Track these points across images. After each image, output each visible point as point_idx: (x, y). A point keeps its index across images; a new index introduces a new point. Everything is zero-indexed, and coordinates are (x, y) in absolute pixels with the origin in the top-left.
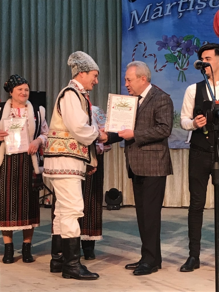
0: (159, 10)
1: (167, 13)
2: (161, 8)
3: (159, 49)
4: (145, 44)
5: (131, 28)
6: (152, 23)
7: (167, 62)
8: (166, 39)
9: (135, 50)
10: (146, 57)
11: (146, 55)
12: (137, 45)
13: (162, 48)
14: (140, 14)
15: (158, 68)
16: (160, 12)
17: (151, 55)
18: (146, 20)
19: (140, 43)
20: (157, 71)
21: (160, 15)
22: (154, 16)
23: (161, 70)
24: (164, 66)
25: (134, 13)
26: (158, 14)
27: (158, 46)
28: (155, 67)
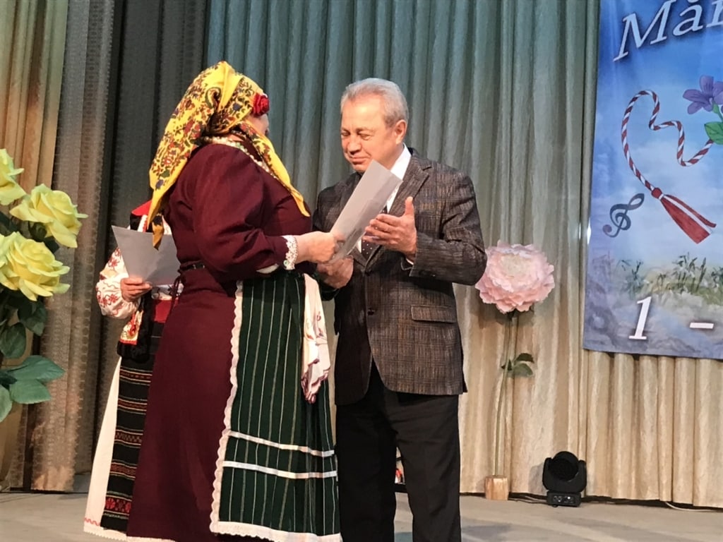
0: (693, 13)
1: (715, 22)
2: (698, 9)
3: (691, 110)
4: (655, 97)
5: (622, 55)
6: (674, 46)
7: (710, 141)
8: (710, 86)
9: (629, 110)
10: (656, 128)
11: (656, 123)
12: (635, 99)
13: (698, 108)
14: (645, 24)
15: (687, 156)
16: (696, 19)
17: (670, 123)
18: (660, 37)
19: (643, 93)
20: (683, 164)
21: (695, 27)
22: (682, 29)
23: (693, 161)
24: (703, 152)
25: (631, 19)
26: (691, 23)
27: (689, 103)
28: (680, 154)
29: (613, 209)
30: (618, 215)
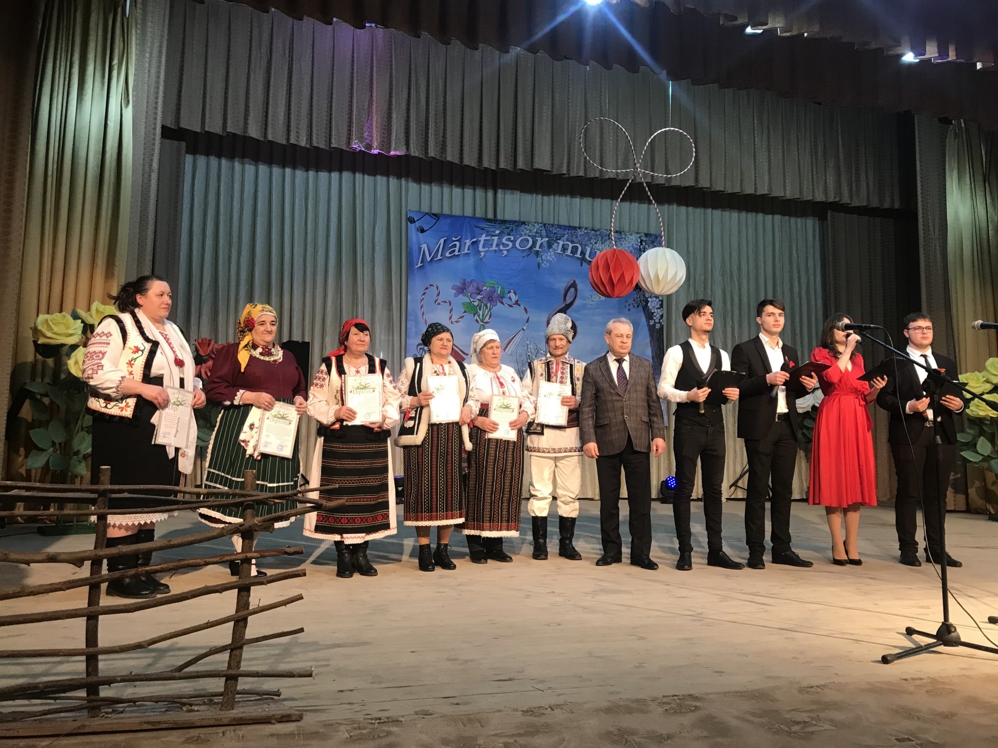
0: (455, 246)
1: (466, 251)
2: (458, 243)
3: (456, 295)
4: (437, 288)
5: (420, 265)
6: (446, 262)
7: (465, 312)
8: (464, 283)
9: (424, 294)
10: (439, 304)
11: (438, 301)
12: (427, 288)
13: (459, 294)
14: (431, 250)
15: (454, 319)
16: (457, 249)
17: (445, 302)
18: (439, 257)
19: (431, 285)
20: (452, 323)
21: (456, 253)
22: (450, 253)
23: (457, 322)
24: (462, 317)
25: (424, 246)
26: (454, 251)
27: (455, 292)
28: (450, 318)
29: (418, 346)
30: (420, 349)
